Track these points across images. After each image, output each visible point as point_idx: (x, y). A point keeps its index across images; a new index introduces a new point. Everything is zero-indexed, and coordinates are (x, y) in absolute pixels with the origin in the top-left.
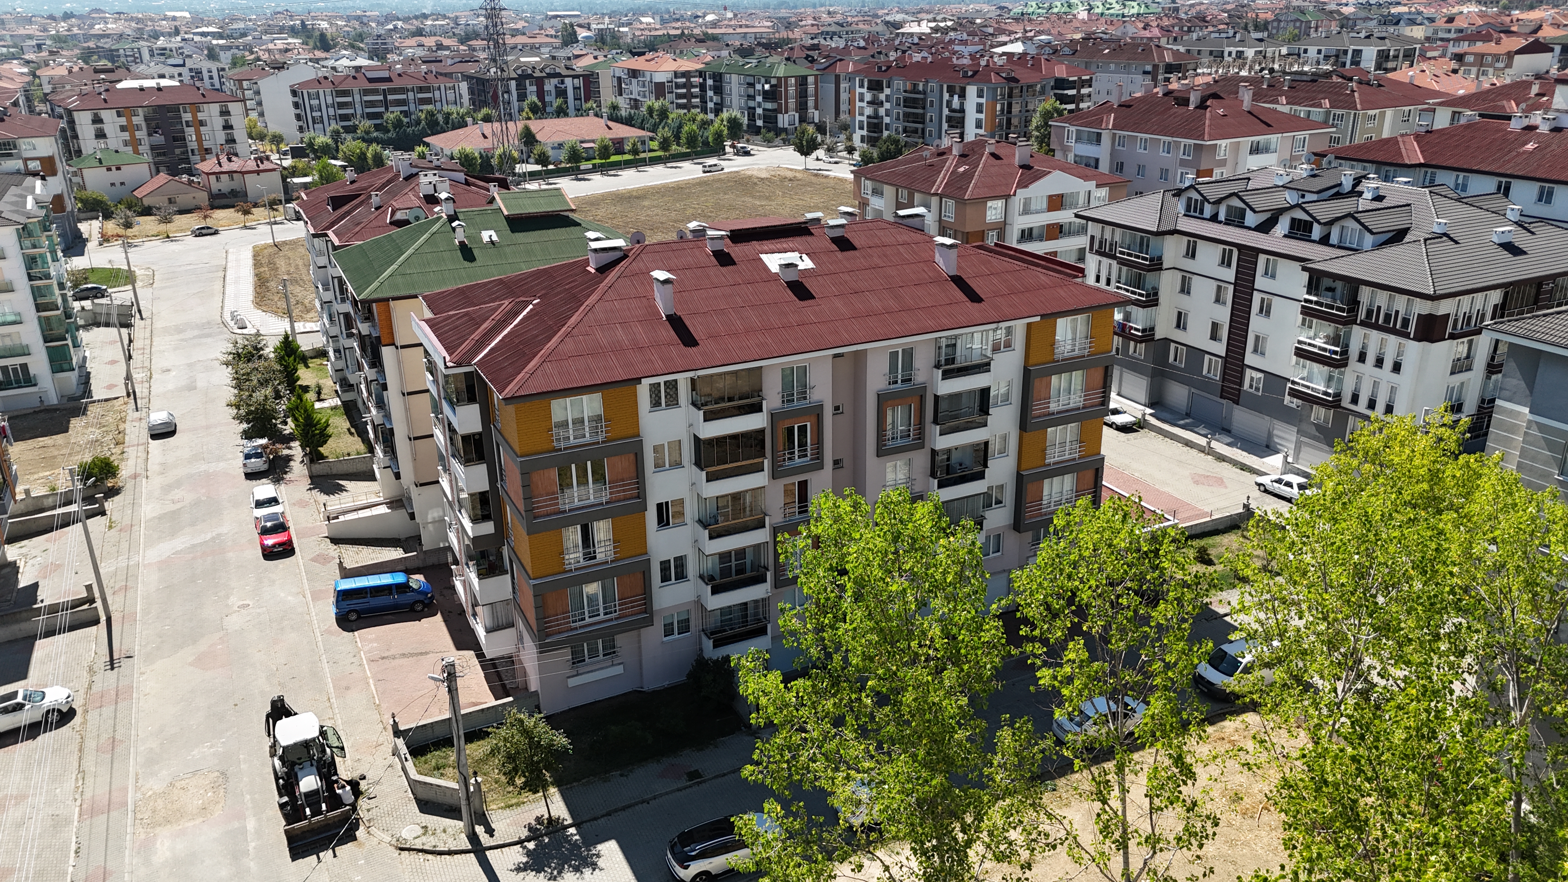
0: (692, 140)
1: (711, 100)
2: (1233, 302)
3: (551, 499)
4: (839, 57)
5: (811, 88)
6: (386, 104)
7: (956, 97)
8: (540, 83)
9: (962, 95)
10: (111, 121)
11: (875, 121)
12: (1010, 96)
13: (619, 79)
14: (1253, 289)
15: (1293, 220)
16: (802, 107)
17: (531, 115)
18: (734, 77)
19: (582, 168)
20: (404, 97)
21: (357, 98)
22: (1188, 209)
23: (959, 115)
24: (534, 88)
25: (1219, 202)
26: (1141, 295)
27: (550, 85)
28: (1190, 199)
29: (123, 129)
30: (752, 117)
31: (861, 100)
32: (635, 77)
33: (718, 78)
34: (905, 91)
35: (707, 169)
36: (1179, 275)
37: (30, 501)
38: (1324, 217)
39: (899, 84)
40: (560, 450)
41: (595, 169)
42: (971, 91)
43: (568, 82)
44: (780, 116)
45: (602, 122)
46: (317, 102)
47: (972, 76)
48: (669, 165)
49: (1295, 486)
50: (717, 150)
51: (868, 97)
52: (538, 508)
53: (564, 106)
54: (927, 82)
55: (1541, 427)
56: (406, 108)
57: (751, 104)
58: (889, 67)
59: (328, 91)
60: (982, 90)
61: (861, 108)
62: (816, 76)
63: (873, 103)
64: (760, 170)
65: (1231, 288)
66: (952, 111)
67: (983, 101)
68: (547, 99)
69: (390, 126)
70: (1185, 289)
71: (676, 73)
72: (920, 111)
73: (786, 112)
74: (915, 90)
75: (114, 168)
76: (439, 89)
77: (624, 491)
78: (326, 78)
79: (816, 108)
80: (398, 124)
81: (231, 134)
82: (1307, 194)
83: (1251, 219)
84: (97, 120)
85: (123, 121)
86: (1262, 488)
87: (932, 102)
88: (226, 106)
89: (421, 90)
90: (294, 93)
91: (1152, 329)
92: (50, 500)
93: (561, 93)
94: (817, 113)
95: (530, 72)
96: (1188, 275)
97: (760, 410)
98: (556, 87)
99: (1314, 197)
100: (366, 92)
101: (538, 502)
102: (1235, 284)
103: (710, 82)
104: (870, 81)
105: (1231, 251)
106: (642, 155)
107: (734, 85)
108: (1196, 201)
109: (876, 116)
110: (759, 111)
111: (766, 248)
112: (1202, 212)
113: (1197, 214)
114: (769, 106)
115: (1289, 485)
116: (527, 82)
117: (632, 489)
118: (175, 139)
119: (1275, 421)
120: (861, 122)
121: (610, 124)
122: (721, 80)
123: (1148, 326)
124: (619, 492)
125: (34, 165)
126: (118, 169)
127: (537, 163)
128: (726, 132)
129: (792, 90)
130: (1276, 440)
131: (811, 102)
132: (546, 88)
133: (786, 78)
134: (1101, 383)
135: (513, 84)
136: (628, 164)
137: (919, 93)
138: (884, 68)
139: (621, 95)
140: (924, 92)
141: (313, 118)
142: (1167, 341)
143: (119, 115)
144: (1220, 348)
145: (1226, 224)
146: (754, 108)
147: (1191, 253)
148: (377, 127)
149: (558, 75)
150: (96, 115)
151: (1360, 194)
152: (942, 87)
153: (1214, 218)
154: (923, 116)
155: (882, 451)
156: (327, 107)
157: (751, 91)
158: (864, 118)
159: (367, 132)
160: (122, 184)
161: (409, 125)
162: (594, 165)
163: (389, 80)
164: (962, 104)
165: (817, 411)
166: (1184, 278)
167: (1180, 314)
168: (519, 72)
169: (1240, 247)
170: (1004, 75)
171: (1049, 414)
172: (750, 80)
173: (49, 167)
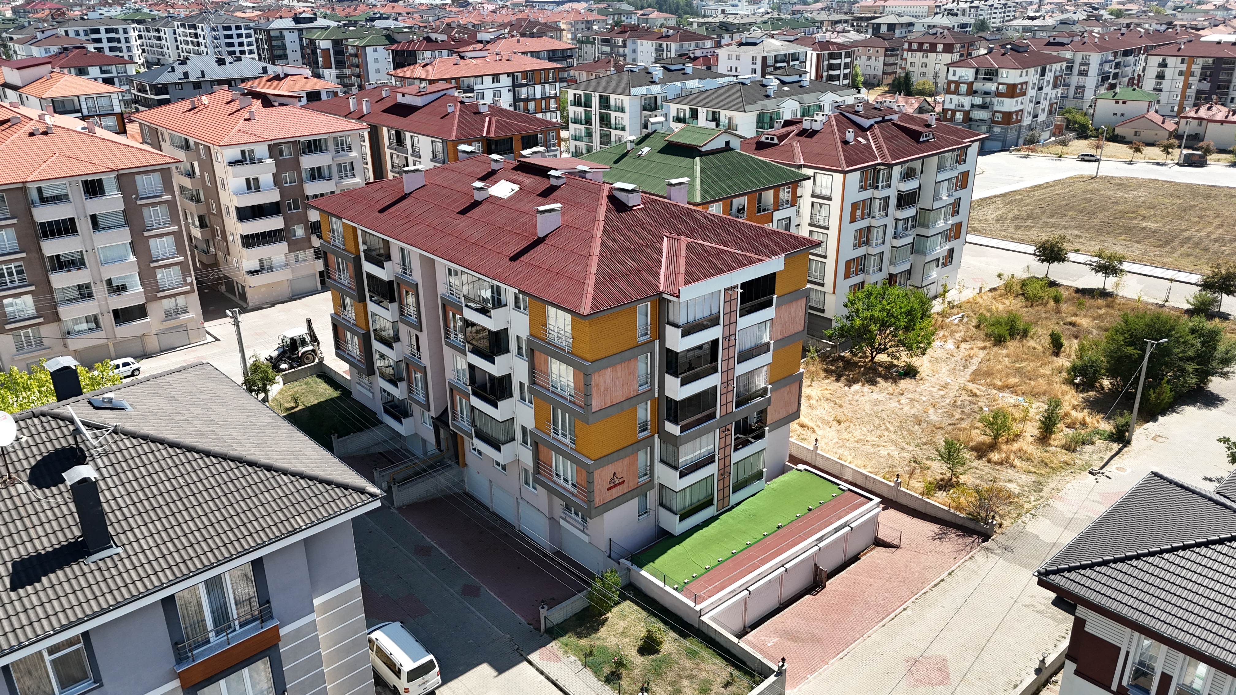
10: (1174, 66)
29: (1181, 73)
75: (1121, 102)
84: (1163, 64)
97: (383, 268)
125: (1003, 89)
126: (1124, 103)
143: (1183, 62)
150: (1164, 60)
155: (447, 341)
160: (1123, 115)
173: (1012, 91)
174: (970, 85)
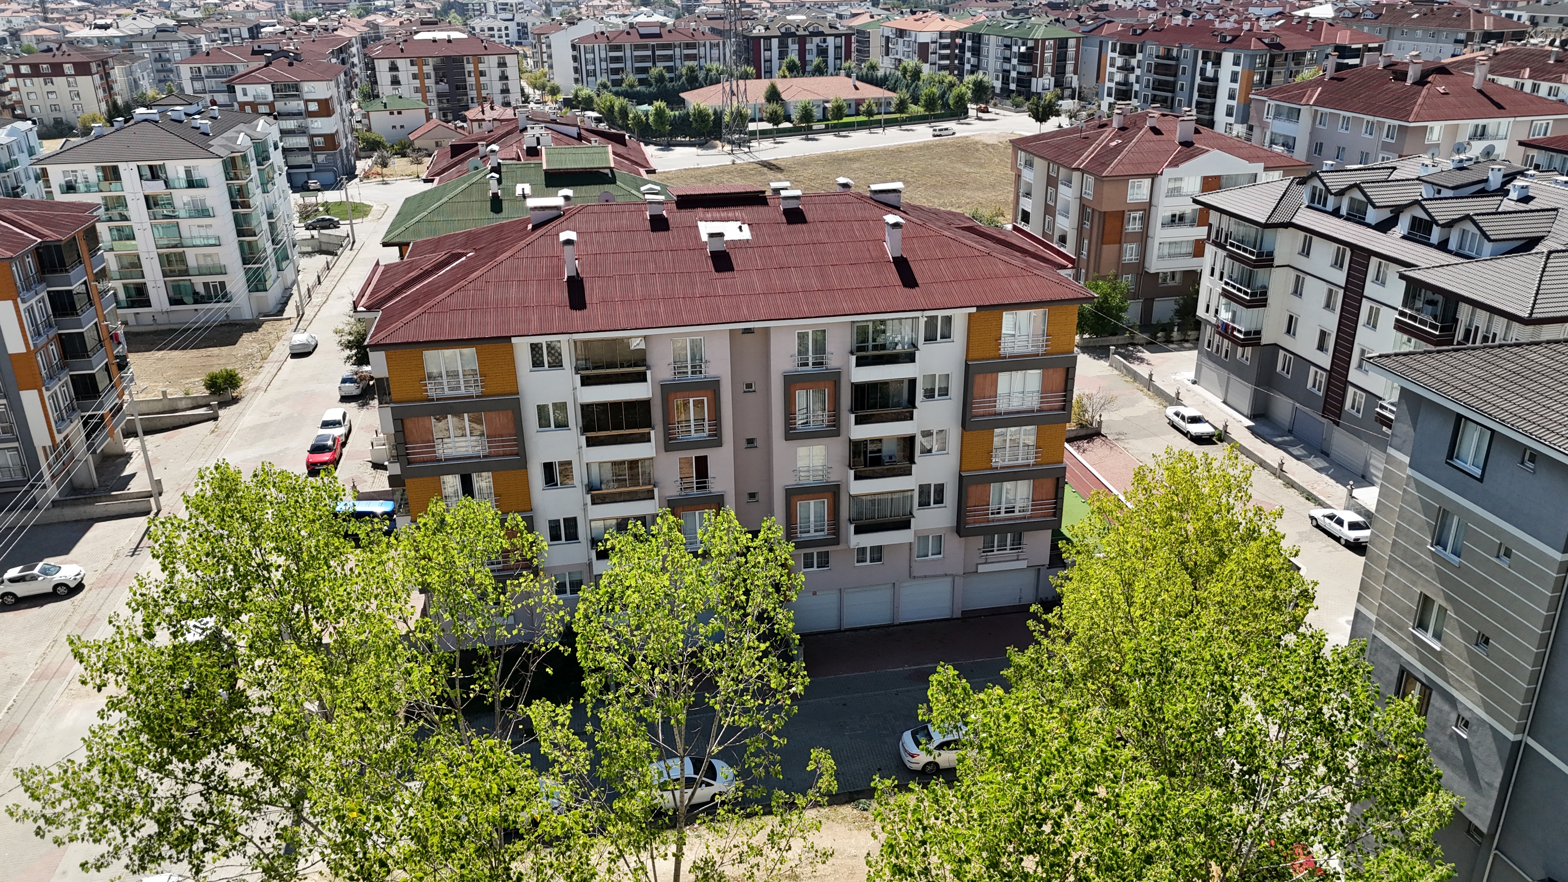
0: (930, 103)
1: (969, 62)
2: (1342, 308)
3: (427, 447)
4: (1108, 19)
5: (1071, 51)
6: (654, 59)
7: (1209, 64)
8: (802, 41)
9: (1217, 62)
10: (405, 69)
11: (1124, 88)
12: (1272, 64)
13: (888, 38)
14: (1362, 296)
15: (1414, 219)
16: (1059, 72)
17: (787, 73)
18: (993, 38)
19: (815, 127)
20: (670, 52)
21: (628, 53)
22: (1312, 200)
23: (1211, 84)
24: (796, 46)
25: (1341, 193)
26: (1246, 293)
27: (812, 45)
28: (1315, 188)
29: (415, 77)
30: (1006, 80)
31: (1112, 65)
32: (901, 37)
33: (977, 38)
34: (1157, 57)
35: (938, 133)
36: (1293, 274)
37: (166, 401)
38: (1442, 218)
39: (1153, 48)
40: (433, 400)
41: (827, 130)
42: (1228, 57)
43: (830, 41)
44: (1034, 80)
45: (850, 82)
46: (592, 56)
47: (1230, 42)
48: (904, 127)
49: (1346, 525)
50: (959, 112)
51: (1119, 62)
52: (414, 454)
53: (823, 66)
54: (1181, 47)
55: (1419, 485)
56: (671, 64)
57: (1007, 66)
58: (1144, 31)
59: (603, 46)
60: (1239, 57)
61: (1112, 74)
62: (1078, 39)
63: (1127, 69)
64: (992, 135)
65: (1341, 292)
66: (1204, 78)
67: (1239, 69)
68: (808, 57)
69: (653, 81)
70: (1297, 291)
71: (941, 33)
72: (1171, 79)
73: (1041, 76)
74: (1168, 56)
75: (395, 113)
76: (705, 45)
77: (503, 446)
78: (603, 33)
79: (1075, 72)
80: (660, 79)
81: (506, 85)
82: (1443, 190)
83: (1372, 216)
84: (394, 68)
85: (415, 70)
86: (1314, 523)
87: (1184, 69)
88: (504, 58)
89: (688, 46)
90: (574, 47)
91: (1258, 332)
92: (183, 402)
93: (822, 52)
94: (1075, 77)
95: (793, 30)
96: (1302, 275)
97: (645, 380)
98: (818, 46)
99: (1450, 193)
100: (637, 47)
101: (414, 448)
102: (1346, 289)
103: (969, 43)
104: (1122, 45)
105: (1344, 250)
106: (876, 117)
107: (992, 47)
108: (1321, 190)
109: (1126, 83)
110: (1014, 74)
111: (709, 215)
112: (1325, 205)
113: (1320, 206)
114: (1024, 69)
115: (1340, 522)
116: (790, 40)
117: (512, 446)
118: (458, 88)
119: (1373, 449)
120: (1110, 89)
121: (858, 84)
122: (979, 42)
123: (1253, 328)
124: (498, 447)
125: (313, 107)
126: (399, 113)
127: (769, 121)
128: (969, 94)
129: (1048, 54)
130: (1373, 471)
131: (1070, 68)
132: (808, 46)
133: (1044, 40)
134: (1063, 385)
135: (775, 42)
136: (861, 126)
137: (1172, 59)
138: (1139, 32)
139: (887, 54)
140: (1177, 59)
141: (587, 71)
142: (1276, 347)
143: (412, 64)
144: (1325, 360)
145: (1347, 219)
146: (1009, 71)
147: (1306, 251)
148: (642, 82)
149: (821, 34)
150: (393, 63)
151: (1507, 193)
152: (1196, 53)
153: (1336, 213)
154: (1174, 83)
155: (792, 434)
156: (601, 60)
157: (1007, 53)
158: (1113, 85)
159: (631, 86)
160: (402, 127)
161: (671, 80)
162: (827, 126)
163: (659, 36)
164: (1216, 72)
165: (713, 387)
166: (1298, 277)
167: (1291, 317)
168: (783, 30)
169: (1354, 247)
170: (1266, 41)
171: (996, 414)
172: (1008, 41)
173: (325, 109)
174: (271, 105)
